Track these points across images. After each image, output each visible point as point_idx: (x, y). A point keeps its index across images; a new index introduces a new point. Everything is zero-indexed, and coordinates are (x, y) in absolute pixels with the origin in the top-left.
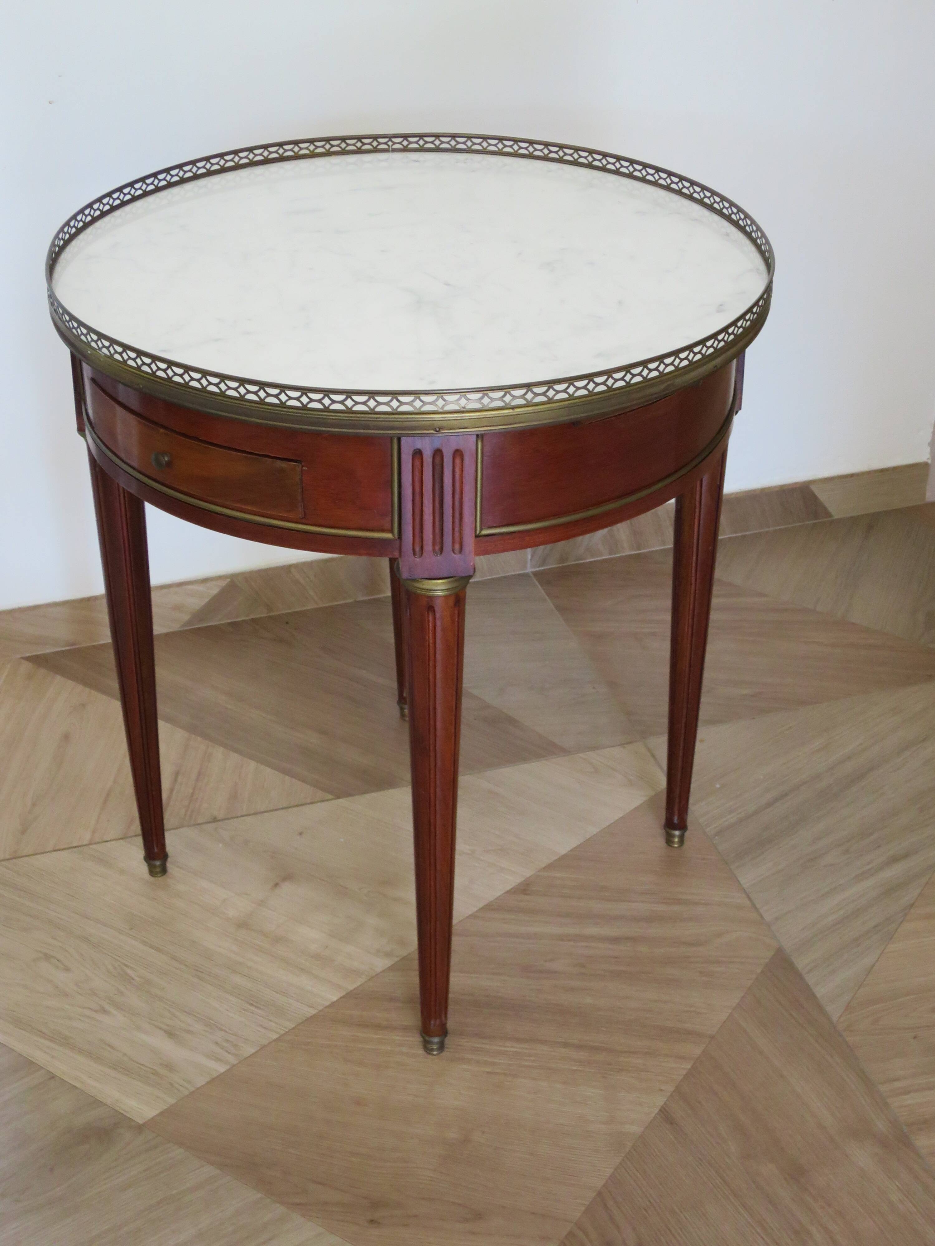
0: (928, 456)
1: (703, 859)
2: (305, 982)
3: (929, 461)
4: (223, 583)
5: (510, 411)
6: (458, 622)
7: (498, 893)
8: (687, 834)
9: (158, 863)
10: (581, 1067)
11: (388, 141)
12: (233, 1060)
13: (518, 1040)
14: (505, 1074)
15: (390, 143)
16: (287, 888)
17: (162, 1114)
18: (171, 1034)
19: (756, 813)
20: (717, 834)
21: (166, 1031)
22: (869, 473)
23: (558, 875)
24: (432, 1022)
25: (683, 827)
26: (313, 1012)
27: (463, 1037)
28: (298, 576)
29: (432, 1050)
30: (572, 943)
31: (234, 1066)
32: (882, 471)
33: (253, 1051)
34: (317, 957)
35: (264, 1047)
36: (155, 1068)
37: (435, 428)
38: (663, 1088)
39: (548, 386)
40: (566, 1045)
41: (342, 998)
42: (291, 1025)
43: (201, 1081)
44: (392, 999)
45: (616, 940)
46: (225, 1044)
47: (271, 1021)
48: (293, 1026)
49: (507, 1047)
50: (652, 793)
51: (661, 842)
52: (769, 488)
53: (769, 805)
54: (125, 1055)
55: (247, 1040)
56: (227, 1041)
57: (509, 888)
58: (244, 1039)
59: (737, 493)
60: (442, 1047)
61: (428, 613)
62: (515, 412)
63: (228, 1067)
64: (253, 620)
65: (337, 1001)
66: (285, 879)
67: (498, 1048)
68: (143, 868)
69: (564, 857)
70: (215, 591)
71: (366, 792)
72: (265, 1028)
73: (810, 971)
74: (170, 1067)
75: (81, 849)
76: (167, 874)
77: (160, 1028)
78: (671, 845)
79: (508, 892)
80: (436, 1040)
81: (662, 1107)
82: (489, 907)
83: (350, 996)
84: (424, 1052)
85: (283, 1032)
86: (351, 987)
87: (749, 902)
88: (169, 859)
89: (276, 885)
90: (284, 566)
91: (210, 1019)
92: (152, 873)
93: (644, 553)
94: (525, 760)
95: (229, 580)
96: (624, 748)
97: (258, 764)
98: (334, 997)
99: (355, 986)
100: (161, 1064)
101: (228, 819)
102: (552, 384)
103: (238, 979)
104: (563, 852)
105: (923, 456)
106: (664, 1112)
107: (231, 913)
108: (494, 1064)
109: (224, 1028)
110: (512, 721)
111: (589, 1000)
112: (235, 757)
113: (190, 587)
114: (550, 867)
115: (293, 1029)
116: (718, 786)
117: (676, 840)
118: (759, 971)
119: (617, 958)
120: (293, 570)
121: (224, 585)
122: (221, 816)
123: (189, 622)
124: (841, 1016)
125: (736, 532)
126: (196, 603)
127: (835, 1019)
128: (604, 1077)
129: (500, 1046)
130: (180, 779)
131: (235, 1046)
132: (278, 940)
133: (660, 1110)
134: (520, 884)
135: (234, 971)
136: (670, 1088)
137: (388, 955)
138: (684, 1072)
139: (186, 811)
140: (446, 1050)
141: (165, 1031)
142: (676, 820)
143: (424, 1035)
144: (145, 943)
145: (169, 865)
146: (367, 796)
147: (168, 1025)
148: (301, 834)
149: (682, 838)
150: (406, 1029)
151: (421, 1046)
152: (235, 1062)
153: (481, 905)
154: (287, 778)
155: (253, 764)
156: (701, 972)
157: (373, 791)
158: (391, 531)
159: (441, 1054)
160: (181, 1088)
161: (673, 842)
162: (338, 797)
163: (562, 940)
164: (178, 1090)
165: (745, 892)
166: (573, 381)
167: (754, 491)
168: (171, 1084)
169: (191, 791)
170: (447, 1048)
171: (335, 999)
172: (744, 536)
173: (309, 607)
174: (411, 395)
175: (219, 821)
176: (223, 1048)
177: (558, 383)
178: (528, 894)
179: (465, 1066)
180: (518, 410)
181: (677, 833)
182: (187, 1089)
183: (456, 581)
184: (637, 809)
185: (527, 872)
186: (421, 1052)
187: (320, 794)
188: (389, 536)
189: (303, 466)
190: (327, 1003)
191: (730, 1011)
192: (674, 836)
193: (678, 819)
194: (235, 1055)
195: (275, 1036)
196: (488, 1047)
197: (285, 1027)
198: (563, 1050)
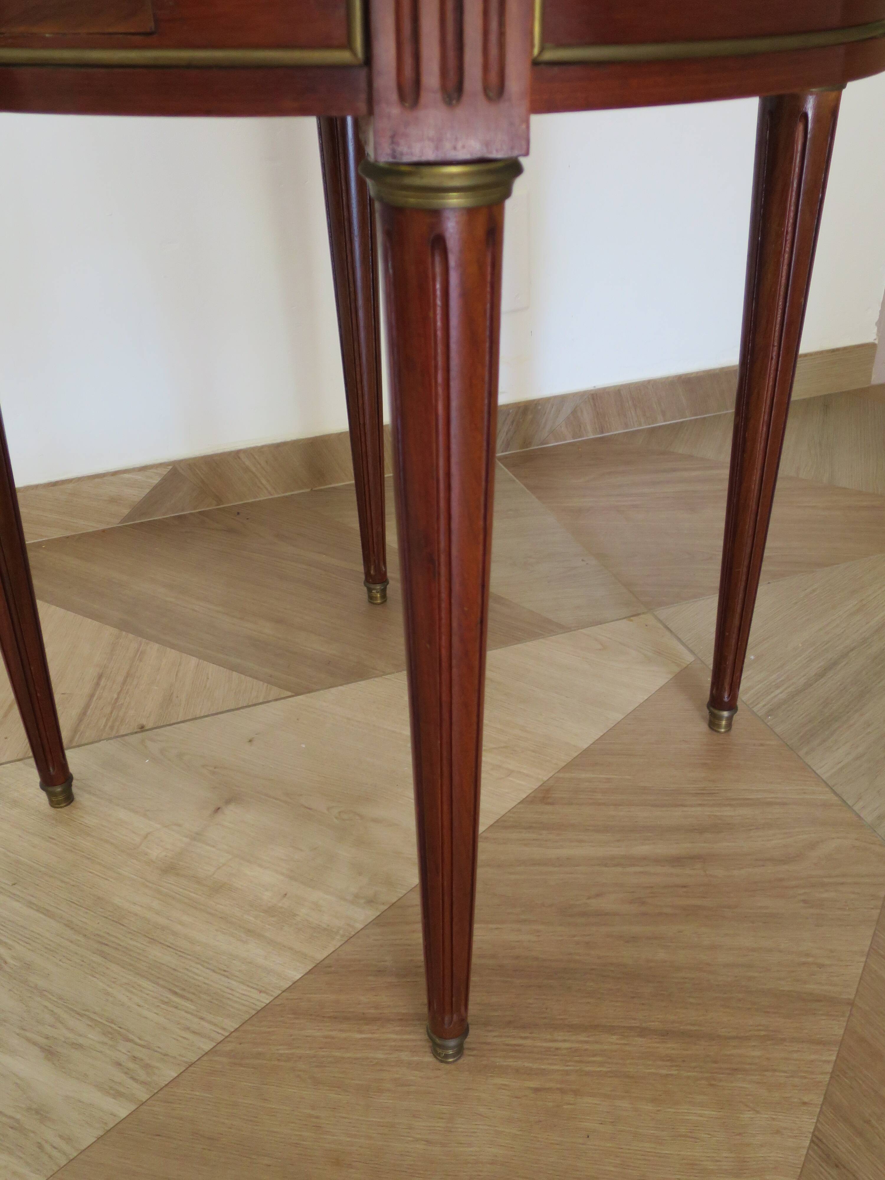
0: (875, 337)
1: (762, 745)
2: (255, 951)
3: (876, 342)
4: (164, 471)
7: (509, 805)
8: (736, 716)
9: (58, 789)
10: (674, 1068)
12: (143, 1095)
13: (573, 1028)
14: (562, 1091)
16: (232, 813)
18: (50, 1053)
19: (808, 685)
20: (768, 714)
21: (42, 1049)
22: (821, 353)
23: (583, 775)
24: (447, 1019)
25: (732, 707)
26: (266, 999)
27: (490, 1028)
28: (247, 463)
29: (447, 1056)
30: (619, 869)
31: (143, 1104)
32: (833, 351)
33: (174, 1074)
34: (271, 911)
35: (190, 1066)
36: (18, 1116)
38: (806, 1099)
40: (643, 1032)
41: (307, 974)
42: (232, 1025)
43: (87, 1136)
44: (380, 972)
45: (677, 861)
46: (131, 1065)
47: (202, 1019)
48: (236, 1026)
49: (555, 1041)
50: (677, 670)
51: (703, 727)
52: (728, 368)
53: (821, 674)
55: (166, 1055)
56: (135, 1059)
57: (522, 796)
58: (161, 1053)
59: (697, 373)
60: (460, 1051)
63: (133, 1107)
64: (200, 513)
65: (301, 979)
66: (228, 802)
67: (545, 1044)
69: (586, 753)
70: (156, 481)
72: (194, 1033)
74: (42, 1113)
76: (73, 804)
77: (35, 1044)
78: (715, 728)
79: (523, 803)
80: (452, 1043)
81: (813, 1135)
84: (434, 1059)
85: (220, 1038)
86: (320, 956)
87: (836, 798)
88: (74, 782)
89: (218, 810)
90: (232, 452)
91: (112, 1022)
92: (54, 804)
93: (607, 436)
94: (519, 640)
95: (170, 467)
96: (631, 621)
97: (201, 660)
98: (296, 973)
99: (325, 954)
100: (29, 1109)
101: (160, 727)
103: (156, 953)
104: (585, 746)
105: (870, 336)
107: (155, 853)
108: (543, 1073)
109: (131, 1036)
111: (662, 955)
112: (172, 654)
113: (126, 476)
114: (570, 766)
115: (236, 1030)
117: (724, 723)
119: (685, 887)
120: (242, 456)
121: (165, 473)
122: (150, 725)
123: (128, 517)
125: (696, 415)
126: (137, 495)
128: (712, 1085)
129: (546, 1040)
130: (103, 683)
131: (147, 1067)
132: (217, 888)
133: (812, 1142)
134: (536, 790)
135: (153, 941)
136: (816, 1098)
137: (371, 902)
138: (829, 1068)
139: (108, 720)
140: (466, 1053)
141: (41, 1047)
142: (724, 698)
143: (434, 1037)
144: (30, 905)
145: (74, 790)
146: (333, 690)
147: (47, 1038)
148: (251, 741)
149: (730, 719)
150: (403, 1020)
151: (428, 1050)
153: (490, 822)
154: (235, 674)
155: (194, 661)
156: (804, 901)
157: (341, 685)
158: (348, 45)
159: (461, 1061)
160: (54, 1153)
161: (719, 726)
162: (297, 694)
163: (606, 865)
164: (50, 1157)
165: (827, 785)
167: (714, 370)
168: (40, 1146)
169: (115, 696)
170: (469, 1049)
171: (297, 976)
172: (705, 418)
173: (262, 498)
175: (147, 730)
176: (127, 1072)
178: (552, 804)
179: (499, 1081)
181: (726, 714)
182: (64, 1153)
183: (490, 172)
184: (663, 688)
185: (542, 775)
186: (429, 1059)
187: (275, 691)
188: (342, 56)
190: (286, 985)
191: (863, 959)
192: (720, 718)
193: (728, 697)
194: (143, 1083)
195: (207, 1046)
196: (529, 1043)
197: (224, 1029)
198: (640, 1040)
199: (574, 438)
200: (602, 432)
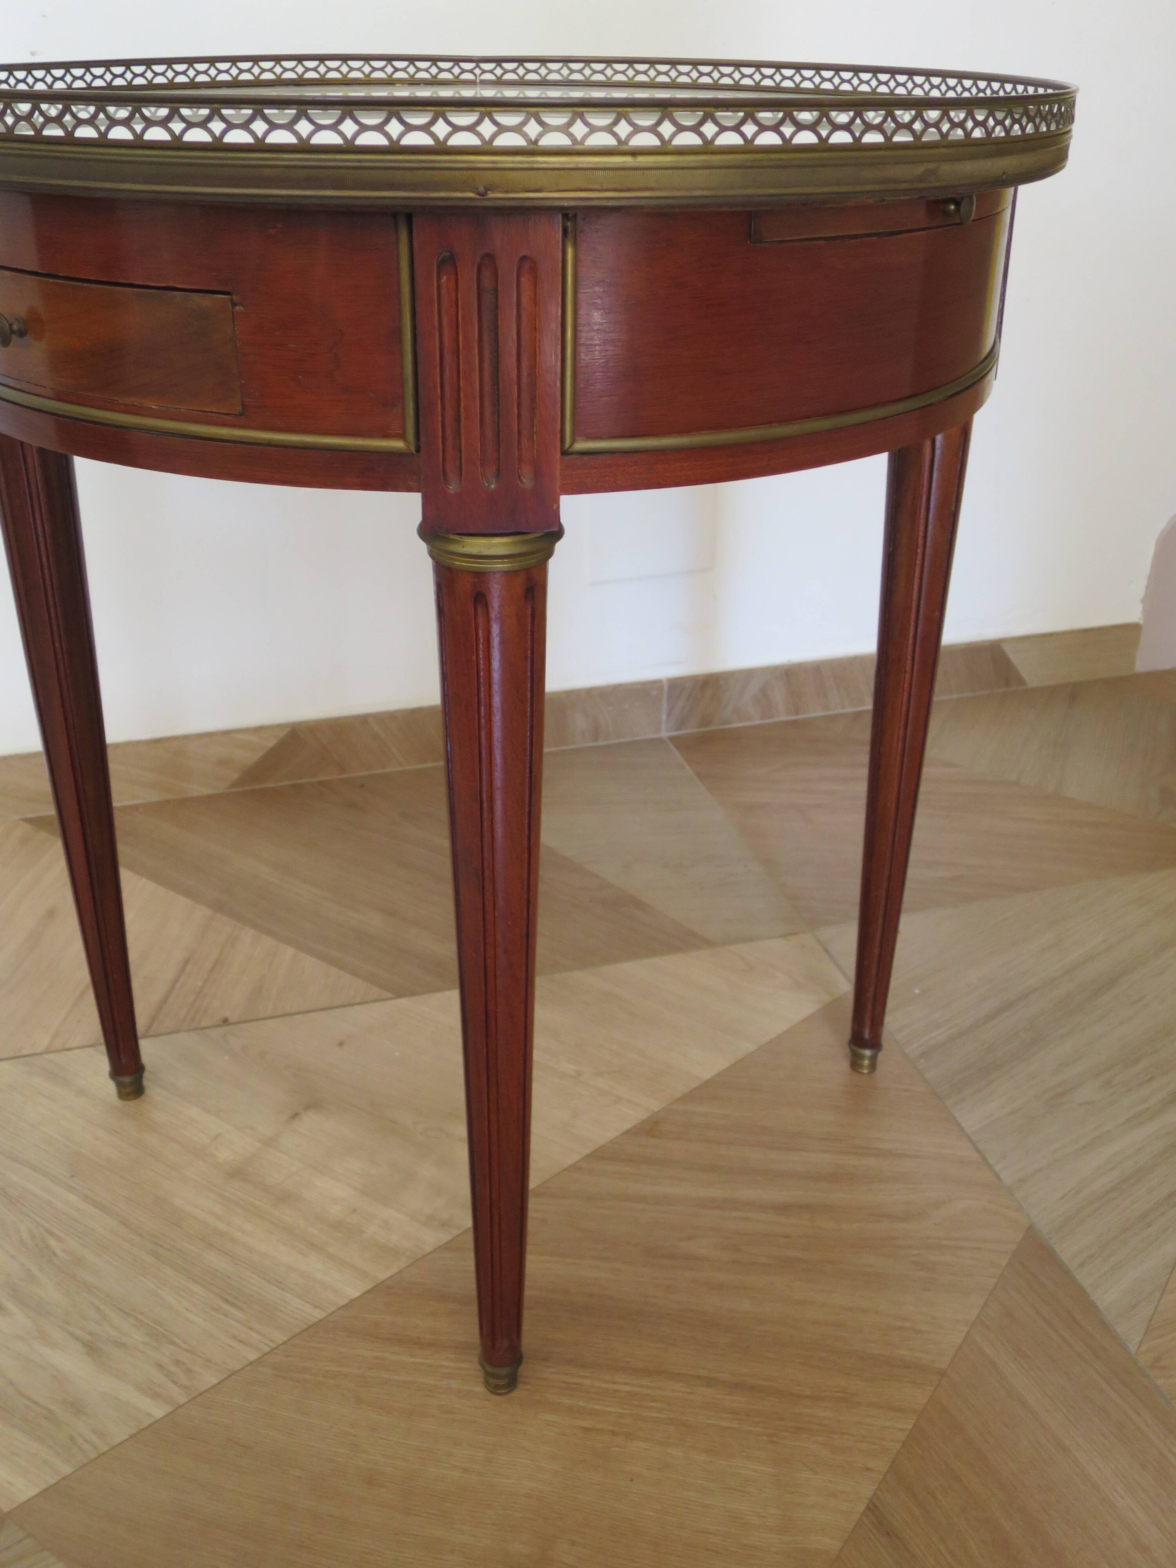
0: (1139, 616)
1: (905, 1090)
2: (314, 1265)
3: (1141, 622)
5: (628, 160)
6: (532, 632)
7: (611, 1134)
8: (881, 1055)
9: (129, 1080)
10: (736, 1421)
11: (475, 68)
12: (181, 1398)
13: (637, 1372)
14: (613, 1433)
15: (477, 71)
16: (310, 1121)
17: (43, 1494)
18: (92, 1349)
19: (973, 1028)
20: (921, 1056)
21: (85, 1344)
23: (699, 1109)
25: (875, 1044)
26: (319, 1315)
27: (549, 1364)
28: (377, 729)
29: (499, 1387)
30: (719, 1213)
31: (181, 1406)
33: (215, 1381)
34: (338, 1225)
35: (233, 1374)
36: (53, 1408)
37: (477, 189)
38: (870, 1465)
39: (704, 112)
40: (710, 1382)
41: (366, 1293)
42: (280, 1337)
43: (120, 1433)
45: (782, 1209)
46: (172, 1368)
47: (251, 1329)
48: (285, 1339)
49: (616, 1383)
50: (827, 999)
51: (843, 1065)
53: (991, 1017)
54: (11, 1383)
55: (209, 1361)
56: (177, 1362)
57: (628, 1126)
58: (205, 1359)
60: (513, 1382)
61: (475, 609)
62: (637, 162)
63: (169, 1409)
64: (319, 782)
65: (360, 1297)
66: (307, 1108)
67: (604, 1385)
68: (110, 1088)
69: (707, 1084)
71: (438, 990)
72: (241, 1341)
73: (1082, 1265)
74: (77, 1407)
75: (29, 1059)
76: (143, 1097)
77: (77, 1339)
78: (860, 1071)
79: (627, 1133)
80: (505, 1372)
81: (871, 1501)
82: (600, 1155)
83: (381, 1289)
84: (486, 1390)
85: (266, 1349)
86: (382, 1275)
87: (977, 1155)
88: (146, 1075)
89: (295, 1116)
91: (159, 1324)
92: (122, 1095)
94: (654, 953)
96: (788, 940)
97: (298, 951)
98: (353, 1291)
99: (389, 1273)
100: (64, 1402)
101: (245, 1022)
102: (712, 109)
103: (213, 1259)
104: (705, 1078)
105: (1133, 614)
106: (873, 1507)
107: (223, 1155)
108: (597, 1413)
109: (176, 1340)
110: (640, 904)
111: (746, 1306)
112: (268, 942)
114: (687, 1097)
115: (285, 1343)
116: (917, 991)
117: (866, 1062)
118: (1004, 1263)
119: (786, 1237)
120: (371, 721)
122: (234, 1019)
123: (238, 783)
124: (1141, 1342)
126: (249, 758)
127: (1133, 1347)
128: (773, 1442)
129: (606, 1382)
130: (189, 968)
131: (188, 1371)
132: (285, 1198)
133: (868, 1508)
134: (643, 1121)
135: (209, 1245)
136: (881, 1465)
137: (445, 1225)
138: (902, 1436)
139: (190, 1010)
140: (519, 1385)
141: (83, 1343)
142: (867, 1035)
143: (487, 1365)
144: (86, 1198)
145: (146, 1083)
146: (439, 995)
147: (90, 1334)
148: (341, 1044)
149: (874, 1059)
150: (458, 1348)
151: (480, 1379)
152: (182, 1399)
153: (587, 1151)
154: (334, 969)
155: (290, 951)
156: (916, 1263)
158: (402, 436)
159: (512, 1395)
160: (86, 1446)
161: (862, 1066)
162: (399, 996)
164: (81, 1449)
165: (970, 1140)
166: (753, 109)
168: (72, 1438)
169: (200, 984)
170: (522, 1382)
171: (355, 1294)
173: (391, 769)
174: (428, 108)
175: (231, 1024)
176: (168, 1374)
177: (725, 109)
178: (658, 1137)
179: (549, 1417)
180: (642, 160)
181: (868, 1053)
182: (95, 1447)
184: (807, 1020)
185: (654, 1105)
186: (481, 1388)
187: (375, 991)
188: (398, 444)
189: (234, 305)
190: (343, 1302)
191: (966, 1329)
192: (862, 1057)
193: (870, 1034)
194: (182, 1387)
195: (253, 1357)
196: (587, 1382)
197: (272, 1341)
198: (705, 1390)
199: (763, 717)
200: (797, 713)
